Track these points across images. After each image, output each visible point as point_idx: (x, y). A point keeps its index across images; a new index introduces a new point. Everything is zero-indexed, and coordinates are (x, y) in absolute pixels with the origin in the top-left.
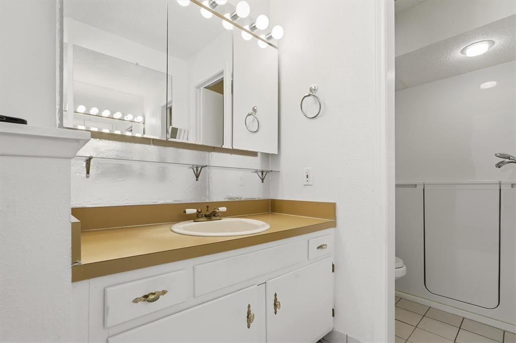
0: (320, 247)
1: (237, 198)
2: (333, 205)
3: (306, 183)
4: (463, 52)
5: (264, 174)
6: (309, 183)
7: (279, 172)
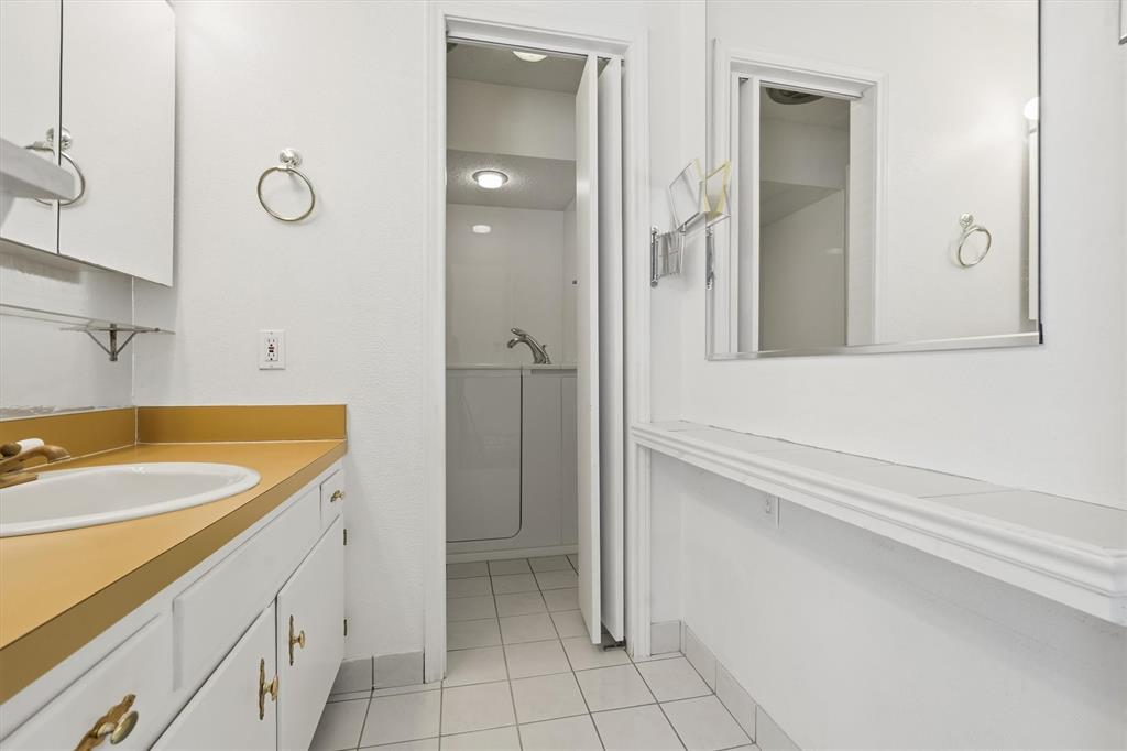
0: (334, 498)
1: (37, 410)
2: (342, 410)
3: (268, 365)
4: (475, 176)
5: (121, 338)
6: (275, 365)
7: (173, 333)
